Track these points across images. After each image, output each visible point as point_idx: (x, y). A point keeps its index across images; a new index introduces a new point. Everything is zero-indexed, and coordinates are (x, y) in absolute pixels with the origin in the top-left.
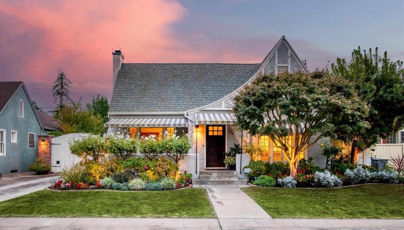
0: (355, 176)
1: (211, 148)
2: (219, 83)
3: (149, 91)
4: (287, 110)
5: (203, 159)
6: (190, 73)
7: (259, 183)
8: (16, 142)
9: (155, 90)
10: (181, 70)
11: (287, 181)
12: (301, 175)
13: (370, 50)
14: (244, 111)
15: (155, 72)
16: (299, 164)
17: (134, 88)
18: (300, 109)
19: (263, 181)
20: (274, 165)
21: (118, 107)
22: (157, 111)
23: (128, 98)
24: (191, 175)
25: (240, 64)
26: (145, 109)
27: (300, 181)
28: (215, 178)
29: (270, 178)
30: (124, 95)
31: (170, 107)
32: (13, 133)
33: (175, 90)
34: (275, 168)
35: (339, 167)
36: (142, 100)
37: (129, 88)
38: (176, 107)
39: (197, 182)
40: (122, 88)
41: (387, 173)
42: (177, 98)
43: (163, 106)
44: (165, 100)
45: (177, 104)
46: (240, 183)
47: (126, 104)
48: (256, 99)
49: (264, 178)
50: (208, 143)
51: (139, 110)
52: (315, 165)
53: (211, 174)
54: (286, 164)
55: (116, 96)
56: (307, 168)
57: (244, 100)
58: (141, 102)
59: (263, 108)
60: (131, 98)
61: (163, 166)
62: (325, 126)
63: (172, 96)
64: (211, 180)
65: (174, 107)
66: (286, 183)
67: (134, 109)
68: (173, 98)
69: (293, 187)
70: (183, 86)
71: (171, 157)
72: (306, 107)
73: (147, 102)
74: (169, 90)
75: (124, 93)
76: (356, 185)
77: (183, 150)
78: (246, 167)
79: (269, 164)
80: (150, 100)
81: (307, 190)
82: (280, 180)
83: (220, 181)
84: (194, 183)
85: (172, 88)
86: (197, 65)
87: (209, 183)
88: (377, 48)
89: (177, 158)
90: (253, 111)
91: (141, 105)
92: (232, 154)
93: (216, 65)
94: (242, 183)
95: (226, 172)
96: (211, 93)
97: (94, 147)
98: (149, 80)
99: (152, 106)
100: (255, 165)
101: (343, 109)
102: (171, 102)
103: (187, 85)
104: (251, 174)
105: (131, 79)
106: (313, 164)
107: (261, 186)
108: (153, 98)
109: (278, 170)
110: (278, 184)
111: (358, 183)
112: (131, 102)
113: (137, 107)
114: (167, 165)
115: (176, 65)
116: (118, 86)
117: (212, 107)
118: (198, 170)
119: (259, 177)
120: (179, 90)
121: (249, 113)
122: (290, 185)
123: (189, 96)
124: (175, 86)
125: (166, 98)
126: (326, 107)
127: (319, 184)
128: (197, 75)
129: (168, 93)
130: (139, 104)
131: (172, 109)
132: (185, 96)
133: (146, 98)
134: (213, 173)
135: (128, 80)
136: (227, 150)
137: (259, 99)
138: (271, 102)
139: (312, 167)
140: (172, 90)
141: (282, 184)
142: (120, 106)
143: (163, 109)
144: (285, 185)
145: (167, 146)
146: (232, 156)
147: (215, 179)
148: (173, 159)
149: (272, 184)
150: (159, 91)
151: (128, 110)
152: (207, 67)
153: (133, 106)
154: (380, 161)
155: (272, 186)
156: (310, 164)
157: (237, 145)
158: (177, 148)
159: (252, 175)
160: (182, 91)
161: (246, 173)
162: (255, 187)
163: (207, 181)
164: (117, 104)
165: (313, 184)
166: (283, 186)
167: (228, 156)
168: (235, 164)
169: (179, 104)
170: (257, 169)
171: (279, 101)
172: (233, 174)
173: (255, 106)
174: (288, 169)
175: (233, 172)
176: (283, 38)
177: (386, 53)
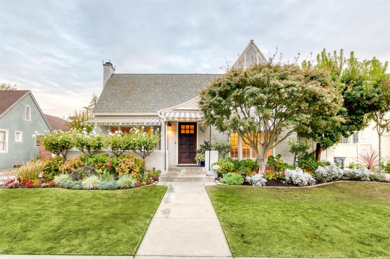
0: (328, 173)
1: (183, 146)
2: (195, 89)
3: (132, 96)
4: (256, 99)
5: (175, 156)
6: (170, 81)
7: (226, 181)
8: (21, 141)
9: (137, 94)
10: (162, 79)
11: (256, 179)
12: (271, 172)
13: (335, 52)
14: (209, 103)
15: (140, 80)
16: (268, 160)
17: (119, 93)
18: (271, 97)
19: (231, 179)
20: (243, 162)
21: (102, 109)
22: (137, 112)
23: (112, 101)
24: (159, 172)
25: (214, 74)
26: (126, 111)
27: (269, 179)
28: (183, 174)
29: (238, 176)
30: (109, 99)
31: (148, 109)
32: (18, 133)
33: (155, 95)
34: (244, 165)
35: (307, 164)
36: (125, 103)
37: (115, 93)
38: (154, 109)
39: (164, 179)
40: (108, 93)
41: (359, 170)
42: (156, 101)
43: (143, 108)
44: (145, 103)
45: (155, 106)
46: (208, 180)
47: (110, 106)
48: (221, 89)
49: (231, 176)
50: (180, 141)
51: (120, 112)
52: (283, 162)
53: (180, 171)
54: (254, 161)
55: (102, 100)
56: (276, 165)
57: (209, 91)
58: (124, 105)
59: (230, 99)
60: (115, 101)
61: (128, 162)
62: (300, 118)
63: (152, 100)
64: (178, 177)
65: (152, 109)
66: (255, 181)
67: (116, 111)
68: (153, 102)
69: (263, 186)
70: (162, 92)
71: (137, 153)
72: (278, 95)
73: (129, 105)
74: (150, 94)
75: (110, 97)
76: (328, 183)
77: (148, 146)
78: (215, 164)
79: (238, 161)
80: (132, 103)
81: (278, 189)
82: (248, 178)
83: (187, 178)
84: (161, 180)
85: (152, 93)
86: (177, 75)
87: (176, 180)
88: (342, 50)
89: (144, 155)
90: (218, 102)
91: (122, 108)
92: (202, 151)
93: (193, 75)
94: (210, 180)
95: (195, 169)
96: (187, 97)
97: (59, 143)
98: (133, 87)
99: (133, 108)
100: (223, 162)
101: (321, 98)
102: (149, 105)
103: (167, 90)
104: (219, 170)
105: (118, 86)
106: (282, 160)
107: (228, 184)
108: (134, 102)
109: (247, 166)
110: (246, 182)
111: (331, 181)
112: (114, 105)
113: (119, 109)
114: (132, 161)
115: (159, 75)
116: (105, 92)
117: (184, 107)
118: (167, 167)
119: (226, 174)
120: (159, 95)
121: (214, 105)
122: (259, 184)
123: (167, 100)
124: (155, 92)
125: (146, 102)
126: (301, 95)
127: (291, 183)
128: (176, 83)
129: (149, 97)
130: (121, 106)
131: (150, 111)
132: (164, 100)
133: (129, 102)
134: (182, 169)
135: (115, 86)
136: (198, 148)
137: (224, 89)
138: (238, 92)
139: (280, 164)
140: (152, 94)
141: (251, 182)
142: (104, 108)
143: (142, 111)
144: (254, 183)
145: (132, 141)
146: (202, 153)
147: (182, 176)
148: (140, 155)
149: (239, 182)
150: (141, 96)
151: (110, 111)
152: (185, 77)
153: (116, 108)
154: (338, 159)
155: (240, 184)
156: (279, 161)
157: (207, 142)
158: (141, 144)
159: (220, 172)
160: (161, 96)
161: (214, 170)
162: (221, 185)
163: (173, 178)
164: (102, 106)
165: (284, 182)
166: (252, 185)
167: (199, 152)
168: (205, 160)
169: (157, 106)
170: (225, 166)
171: (247, 89)
172: (201, 171)
173: (220, 96)
174: (256, 166)
175: (202, 169)
176: (251, 42)
177: (352, 53)
